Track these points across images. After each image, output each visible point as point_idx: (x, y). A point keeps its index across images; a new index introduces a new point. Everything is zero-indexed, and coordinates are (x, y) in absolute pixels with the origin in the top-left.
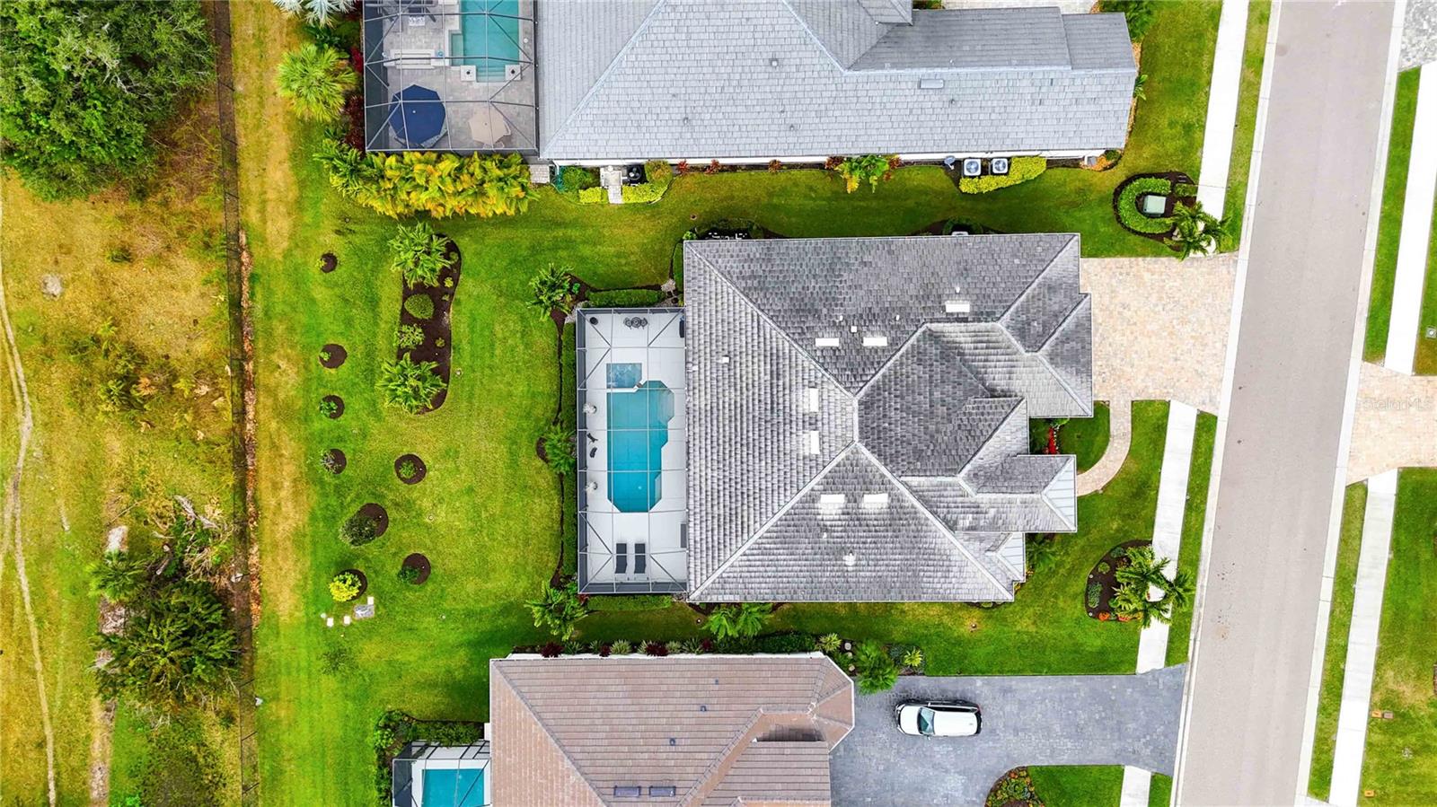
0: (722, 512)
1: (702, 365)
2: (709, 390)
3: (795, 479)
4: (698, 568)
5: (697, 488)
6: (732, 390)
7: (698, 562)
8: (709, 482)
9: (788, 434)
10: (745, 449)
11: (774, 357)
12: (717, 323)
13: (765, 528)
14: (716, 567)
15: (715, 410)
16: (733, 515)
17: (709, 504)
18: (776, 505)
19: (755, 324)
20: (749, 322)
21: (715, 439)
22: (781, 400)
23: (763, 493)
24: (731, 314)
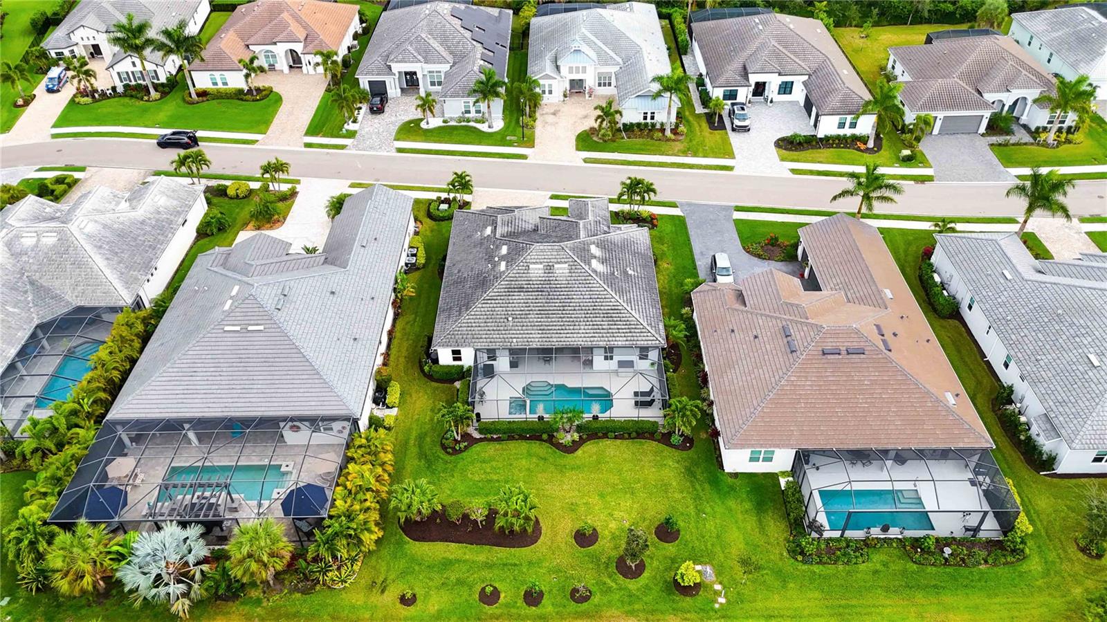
0: (606, 323)
1: (513, 336)
2: (529, 332)
3: (583, 278)
4: (644, 338)
5: (592, 339)
6: (529, 316)
7: (640, 338)
8: (588, 331)
9: (556, 282)
10: (566, 308)
11: (510, 290)
12: (487, 326)
13: (614, 295)
14: (642, 327)
15: (542, 328)
16: (607, 315)
17: (602, 331)
18: (599, 289)
19: (489, 302)
20: (488, 305)
21: (560, 328)
22: (536, 286)
23: (593, 296)
24: (482, 317)
